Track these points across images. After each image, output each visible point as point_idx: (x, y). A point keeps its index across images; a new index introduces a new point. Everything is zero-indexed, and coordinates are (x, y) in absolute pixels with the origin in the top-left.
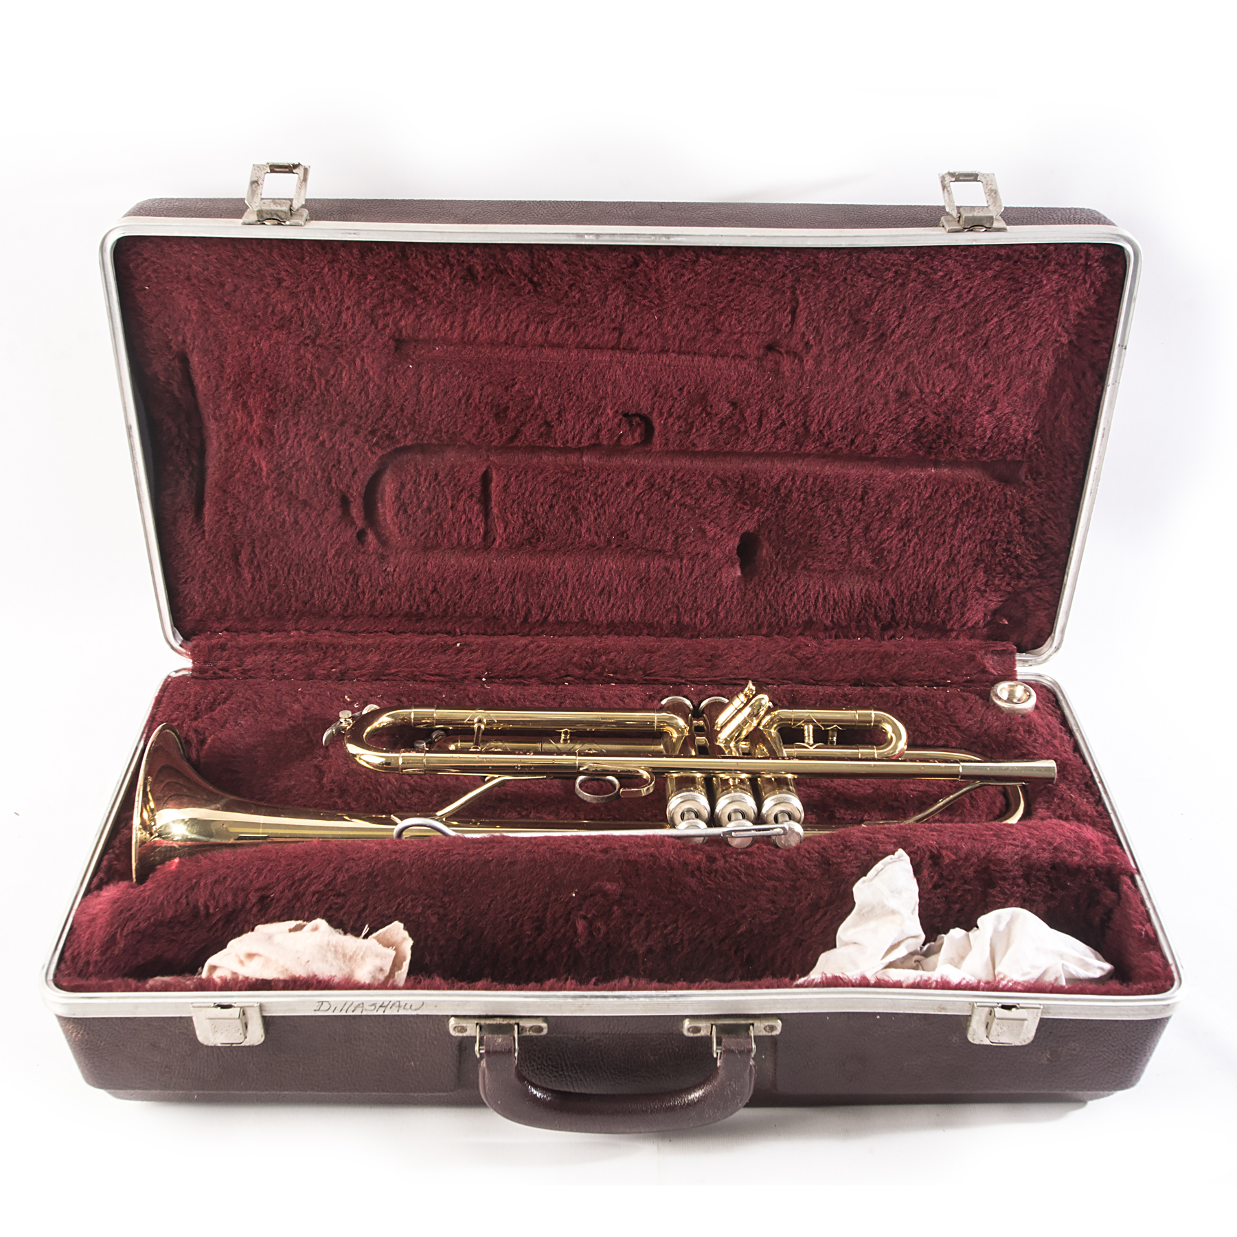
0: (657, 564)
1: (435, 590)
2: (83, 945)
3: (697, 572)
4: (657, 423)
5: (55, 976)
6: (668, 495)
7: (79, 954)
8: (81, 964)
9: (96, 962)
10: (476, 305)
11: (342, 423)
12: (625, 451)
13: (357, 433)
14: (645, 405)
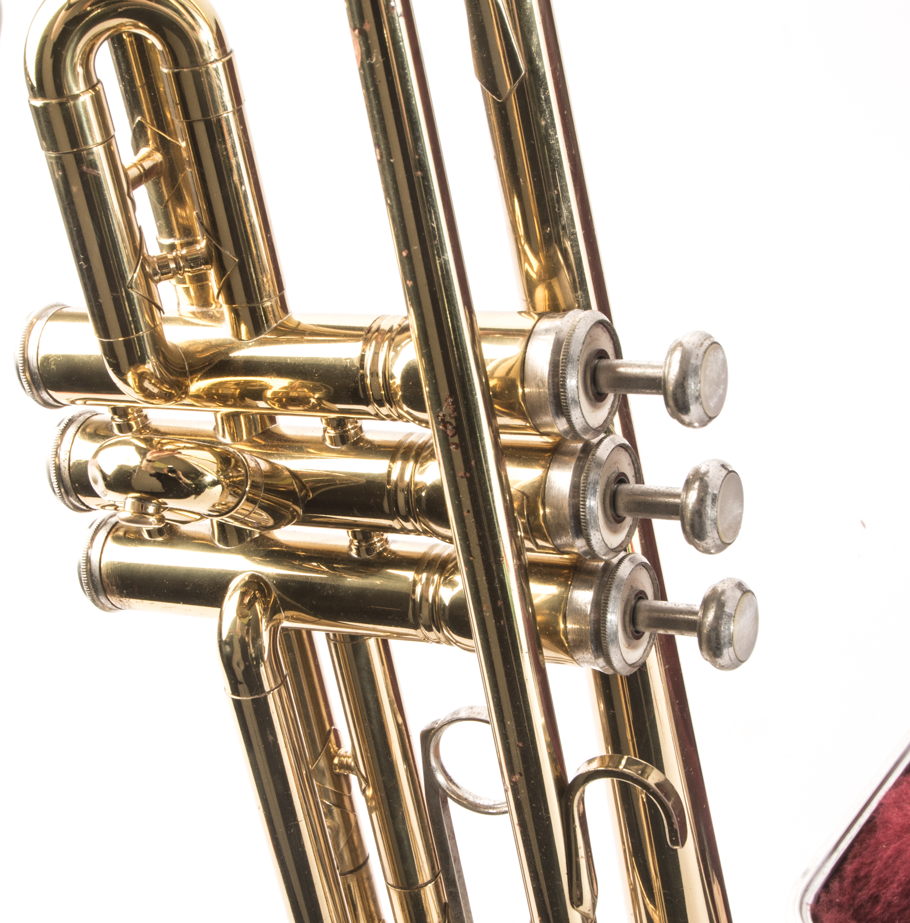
2: (879, 864)
5: (818, 899)
7: (867, 876)
8: (864, 895)
9: (889, 904)
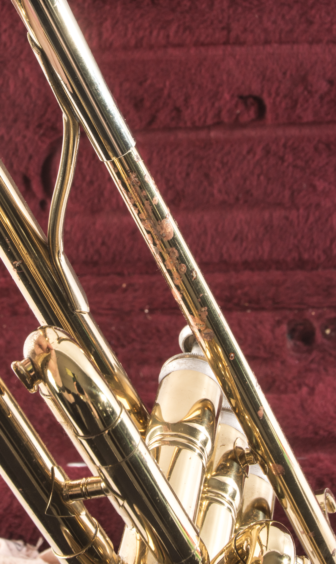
0: (278, 214)
1: (103, 243)
3: (311, 219)
4: (268, 102)
6: (282, 159)
10: (106, 19)
11: (15, 120)
12: (244, 126)
13: (27, 127)
14: (255, 88)
